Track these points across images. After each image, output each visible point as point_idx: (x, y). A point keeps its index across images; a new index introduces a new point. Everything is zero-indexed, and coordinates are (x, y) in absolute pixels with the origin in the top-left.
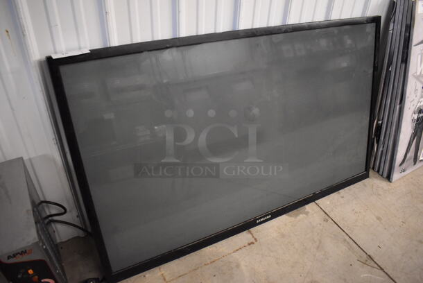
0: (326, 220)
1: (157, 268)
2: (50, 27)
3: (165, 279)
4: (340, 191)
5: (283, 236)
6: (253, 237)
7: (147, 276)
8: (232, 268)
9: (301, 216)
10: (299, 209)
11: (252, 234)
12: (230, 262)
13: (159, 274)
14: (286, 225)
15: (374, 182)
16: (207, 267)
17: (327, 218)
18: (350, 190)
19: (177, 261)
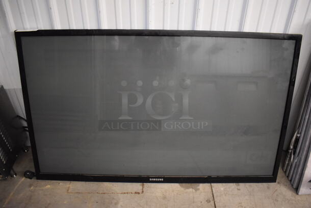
0: (208, 201)
1: (70, 182)
2: (20, 14)
3: (68, 190)
4: (240, 184)
5: (165, 198)
6: (143, 189)
7: (61, 184)
8: (112, 203)
9: (191, 190)
10: (192, 184)
11: (143, 187)
12: (113, 199)
13: (68, 186)
14: (173, 191)
15: (280, 189)
16: (97, 195)
17: (211, 199)
18: (250, 186)
19: (83, 183)
